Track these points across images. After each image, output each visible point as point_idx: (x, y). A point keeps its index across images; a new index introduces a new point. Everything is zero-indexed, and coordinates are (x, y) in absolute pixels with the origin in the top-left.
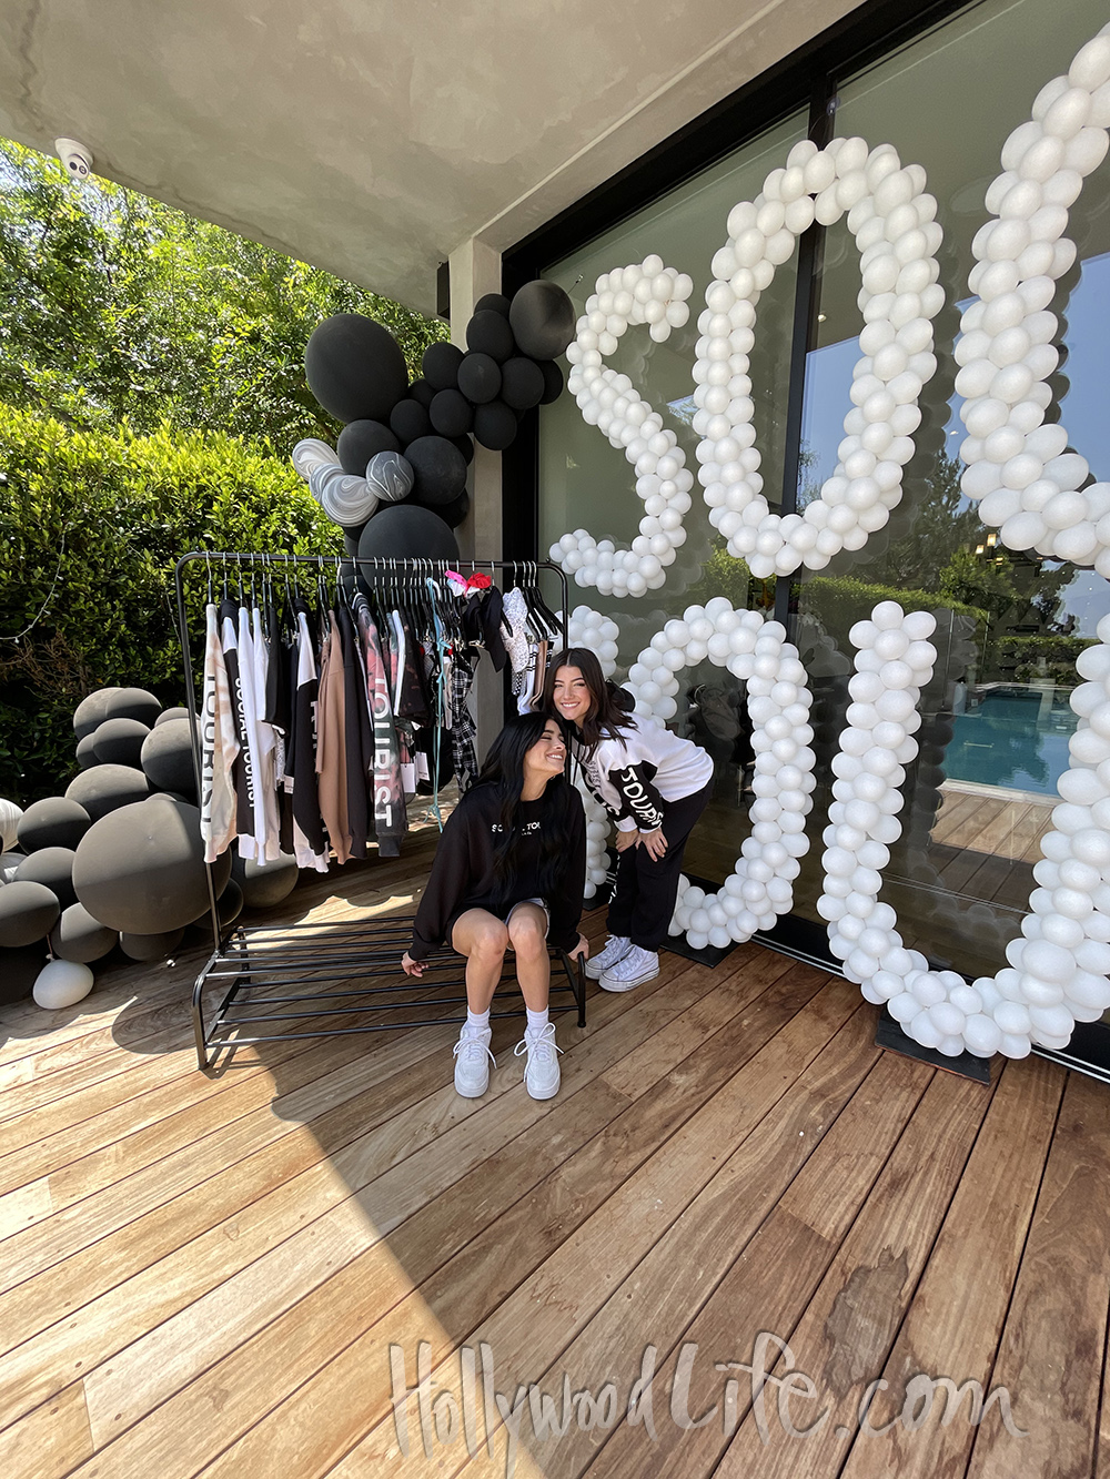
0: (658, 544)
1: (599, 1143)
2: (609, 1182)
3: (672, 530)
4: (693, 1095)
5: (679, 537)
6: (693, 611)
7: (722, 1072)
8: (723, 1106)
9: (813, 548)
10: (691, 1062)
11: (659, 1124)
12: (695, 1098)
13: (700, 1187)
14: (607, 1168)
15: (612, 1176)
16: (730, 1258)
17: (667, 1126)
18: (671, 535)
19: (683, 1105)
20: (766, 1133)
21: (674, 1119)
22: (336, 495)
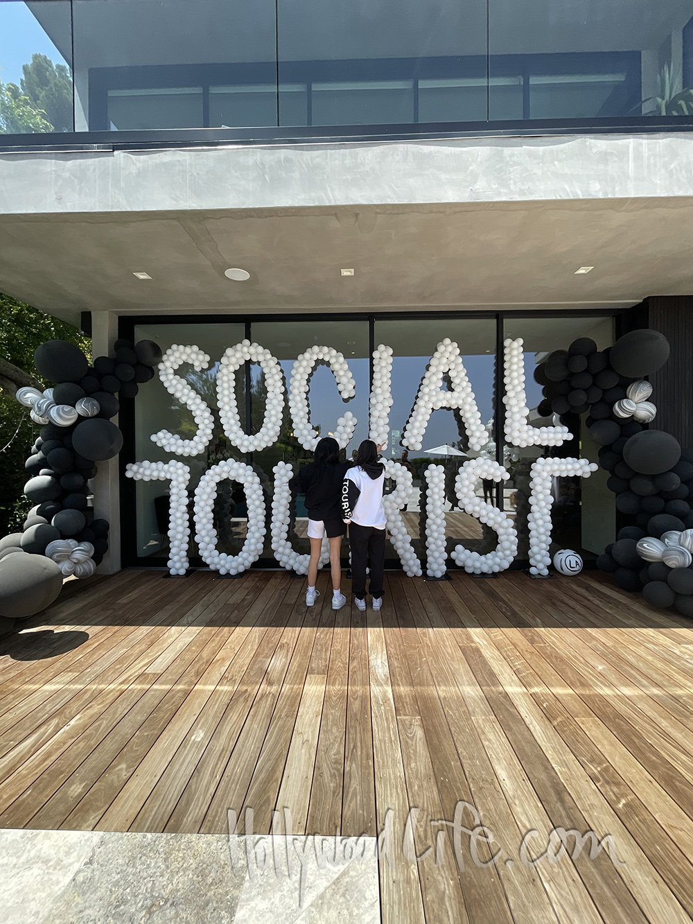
0: (203, 439)
3: (208, 435)
9: (259, 446)
22: (61, 413)
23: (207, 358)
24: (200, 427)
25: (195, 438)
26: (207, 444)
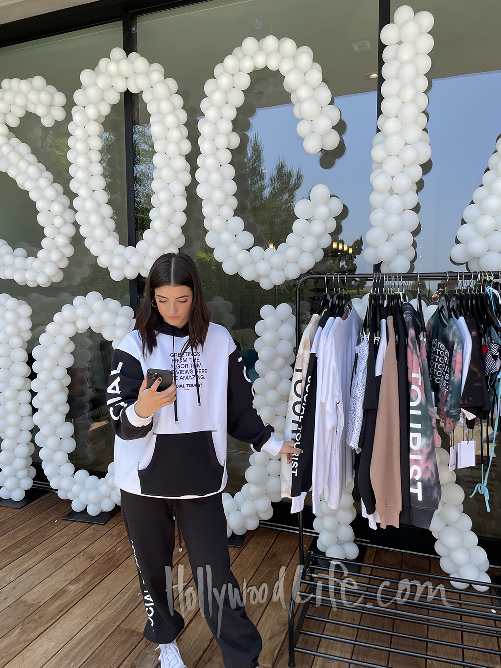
1: (18, 629)
2: (23, 644)
4: (80, 592)
5: (69, 251)
6: (78, 299)
7: (99, 577)
8: (97, 593)
10: (81, 577)
11: (57, 611)
12: (80, 594)
13: (77, 632)
14: (22, 639)
15: (25, 641)
16: (90, 654)
17: (61, 611)
18: (63, 250)
19: (73, 599)
20: (120, 599)
21: (66, 607)
23: (60, 98)
24: (46, 231)
25: (40, 253)
26: (64, 264)
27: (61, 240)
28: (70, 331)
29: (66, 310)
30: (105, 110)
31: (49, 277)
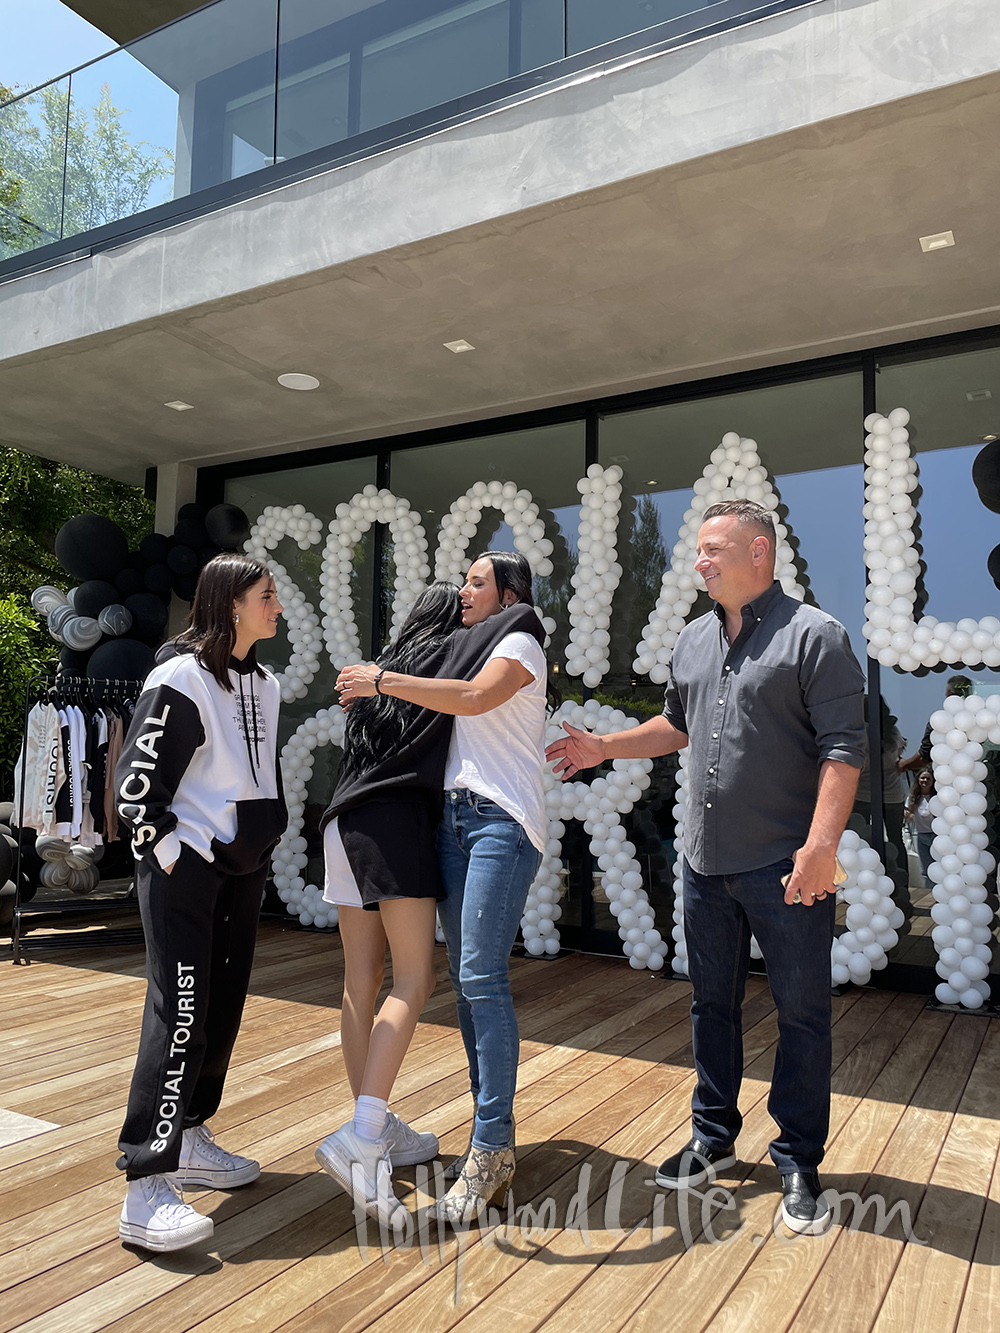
0: (301, 671)
3: (310, 663)
5: (315, 667)
6: (321, 713)
18: (310, 666)
22: (76, 631)
23: (317, 524)
24: (295, 648)
25: (288, 669)
26: (310, 679)
27: (309, 656)
28: (311, 743)
29: (309, 722)
30: (357, 537)
31: (294, 692)
